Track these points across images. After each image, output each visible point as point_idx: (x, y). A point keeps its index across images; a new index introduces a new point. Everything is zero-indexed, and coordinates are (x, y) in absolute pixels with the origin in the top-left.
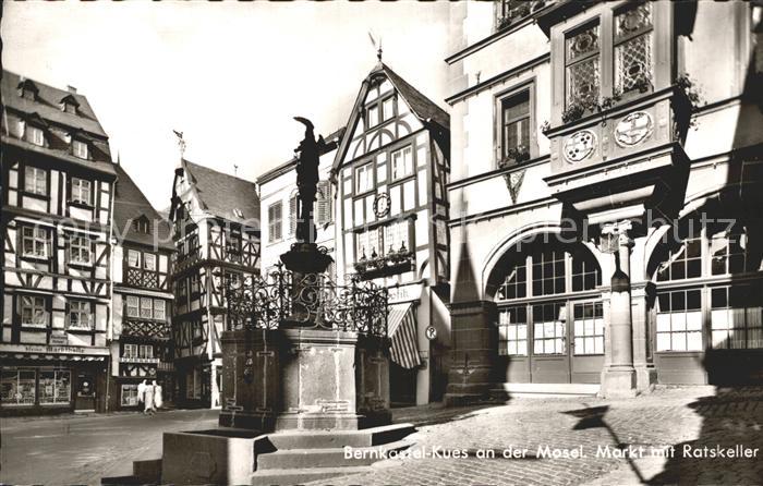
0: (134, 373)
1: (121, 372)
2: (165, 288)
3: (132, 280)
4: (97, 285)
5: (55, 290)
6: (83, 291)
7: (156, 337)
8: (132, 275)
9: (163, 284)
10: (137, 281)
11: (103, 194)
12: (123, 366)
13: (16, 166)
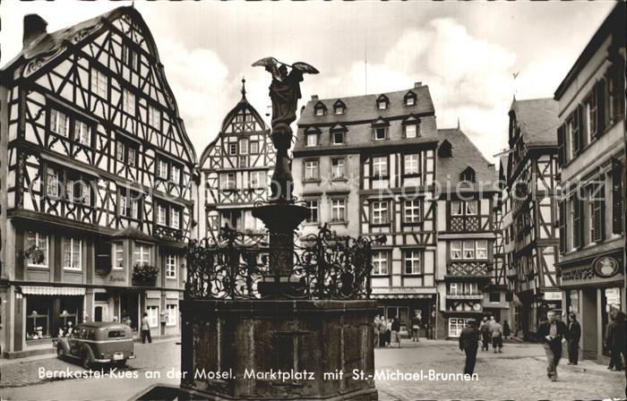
0: (459, 309)
1: (447, 307)
2: (487, 228)
3: (455, 227)
4: (425, 236)
5: (395, 245)
6: (415, 243)
7: (479, 274)
8: (455, 222)
9: (485, 226)
10: (460, 227)
11: (428, 161)
12: (449, 303)
13: (368, 161)
